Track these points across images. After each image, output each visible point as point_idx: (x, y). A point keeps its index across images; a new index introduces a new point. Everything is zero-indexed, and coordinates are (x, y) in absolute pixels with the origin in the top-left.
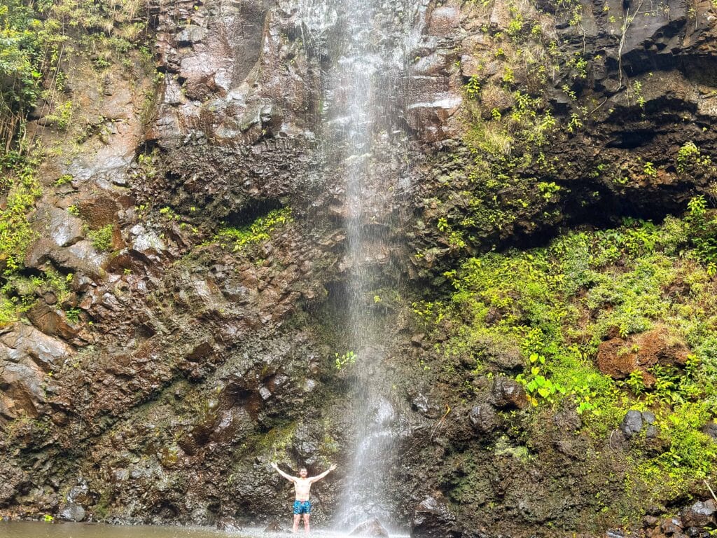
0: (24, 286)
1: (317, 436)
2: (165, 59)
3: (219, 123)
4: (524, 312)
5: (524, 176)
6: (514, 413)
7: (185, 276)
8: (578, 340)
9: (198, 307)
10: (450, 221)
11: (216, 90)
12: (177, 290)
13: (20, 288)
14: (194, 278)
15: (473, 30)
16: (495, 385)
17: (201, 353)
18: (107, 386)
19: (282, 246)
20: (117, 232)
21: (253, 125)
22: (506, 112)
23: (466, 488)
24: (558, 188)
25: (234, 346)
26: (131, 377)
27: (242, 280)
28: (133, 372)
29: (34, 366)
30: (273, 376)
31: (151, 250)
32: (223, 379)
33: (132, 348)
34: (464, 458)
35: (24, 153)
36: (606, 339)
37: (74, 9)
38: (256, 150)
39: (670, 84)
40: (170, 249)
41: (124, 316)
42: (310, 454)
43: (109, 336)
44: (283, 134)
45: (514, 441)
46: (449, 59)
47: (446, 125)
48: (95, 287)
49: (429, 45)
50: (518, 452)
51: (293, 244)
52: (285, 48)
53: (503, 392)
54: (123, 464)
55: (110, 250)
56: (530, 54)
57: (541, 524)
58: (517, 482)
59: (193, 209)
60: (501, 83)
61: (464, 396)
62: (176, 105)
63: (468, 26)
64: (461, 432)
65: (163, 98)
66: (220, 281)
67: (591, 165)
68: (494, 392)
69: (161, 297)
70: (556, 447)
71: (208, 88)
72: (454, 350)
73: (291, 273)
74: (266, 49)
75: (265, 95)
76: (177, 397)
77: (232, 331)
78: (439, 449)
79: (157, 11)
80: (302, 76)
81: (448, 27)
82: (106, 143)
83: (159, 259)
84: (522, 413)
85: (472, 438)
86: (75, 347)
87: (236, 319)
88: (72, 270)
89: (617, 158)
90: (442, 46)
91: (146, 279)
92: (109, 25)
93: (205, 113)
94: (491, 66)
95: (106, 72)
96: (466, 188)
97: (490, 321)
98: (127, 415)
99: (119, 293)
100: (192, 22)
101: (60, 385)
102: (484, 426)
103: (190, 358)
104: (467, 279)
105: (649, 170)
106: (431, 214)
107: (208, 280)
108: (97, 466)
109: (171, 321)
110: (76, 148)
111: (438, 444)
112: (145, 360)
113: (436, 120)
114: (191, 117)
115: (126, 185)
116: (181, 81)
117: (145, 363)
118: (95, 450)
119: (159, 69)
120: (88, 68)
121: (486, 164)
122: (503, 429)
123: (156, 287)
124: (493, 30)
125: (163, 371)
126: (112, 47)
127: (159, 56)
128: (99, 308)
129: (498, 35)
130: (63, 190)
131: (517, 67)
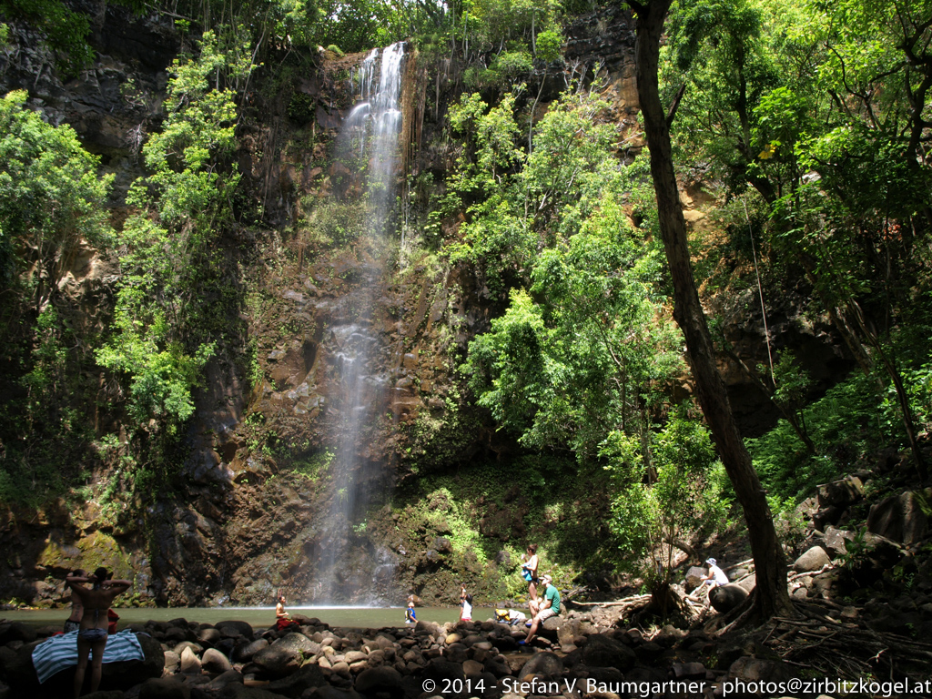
3: (294, 405)
7: (278, 485)
9: (286, 502)
11: (290, 385)
14: (282, 486)
16: (437, 541)
17: (289, 527)
21: (314, 408)
25: (306, 523)
26: (251, 539)
28: (251, 536)
29: (200, 534)
31: (259, 471)
32: (303, 540)
33: (250, 524)
34: (424, 576)
40: (268, 470)
41: (245, 506)
44: (329, 413)
45: (447, 567)
47: (412, 413)
48: (229, 491)
49: (404, 372)
54: (250, 584)
62: (270, 394)
64: (422, 564)
65: (262, 389)
66: (297, 488)
68: (437, 544)
71: (286, 384)
72: (414, 523)
74: (319, 367)
75: (319, 390)
76: (276, 550)
78: (412, 572)
83: (262, 476)
85: (428, 566)
91: (256, 487)
93: (286, 398)
98: (249, 559)
100: (277, 349)
102: (434, 561)
103: (282, 529)
107: (290, 488)
111: (411, 569)
113: (407, 411)
114: (277, 401)
116: (272, 380)
118: (233, 577)
122: (442, 561)
125: (267, 535)
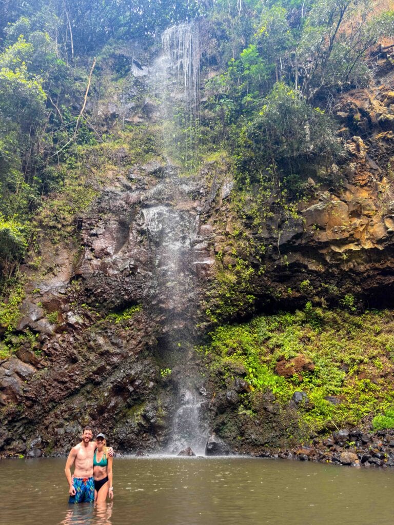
0: (15, 340)
1: (156, 409)
2: (85, 241)
3: (110, 268)
4: (243, 350)
5: (241, 292)
6: (245, 395)
7: (93, 335)
8: (266, 362)
9: (99, 349)
10: (211, 311)
11: (108, 254)
12: (89, 341)
13: (13, 340)
14: (97, 335)
15: (219, 234)
16: (236, 382)
17: (100, 371)
18: (54, 387)
19: (138, 322)
20: (60, 315)
21: (125, 269)
22: (234, 266)
23: (226, 430)
24: (254, 297)
25: (116, 367)
26: (66, 382)
27: (119, 336)
28: (66, 380)
29: (17, 379)
30: (135, 380)
31: (77, 323)
32: (112, 383)
33: (66, 369)
34: (224, 416)
35: (17, 279)
36: (278, 361)
37: (45, 218)
38: (127, 279)
39: (297, 257)
40: (86, 322)
41: (63, 353)
42: (153, 418)
43: (55, 363)
44: (139, 273)
45: (247, 407)
46: (209, 245)
47: (209, 270)
48: (49, 340)
49: (201, 239)
50: (249, 412)
51: (143, 320)
52: (139, 238)
53: (240, 385)
54: (61, 426)
55: (57, 323)
56: (242, 243)
57: (262, 445)
58: (249, 426)
59: (97, 304)
60: (231, 255)
61: (220, 388)
62: (90, 260)
63: (216, 232)
64: (223, 404)
65: (84, 257)
66: (109, 337)
67: (267, 289)
68: (236, 385)
69: (81, 344)
70: (265, 409)
71: (104, 253)
72: (215, 367)
73: (142, 333)
74: (131, 238)
75: (130, 257)
76: (88, 392)
77: (115, 359)
78: (213, 412)
79: (82, 221)
80: (147, 250)
81: (208, 232)
82: (55, 276)
83: (80, 327)
84: (249, 394)
85: (228, 407)
86: (38, 369)
87: (116, 354)
88: (39, 332)
89: (277, 286)
90: (206, 239)
91: (74, 336)
92: (60, 226)
93: (103, 263)
94: (226, 248)
95: (57, 245)
96: (217, 297)
97: (229, 354)
98: (63, 401)
99: (61, 343)
100: (97, 226)
101: (30, 387)
102: (233, 401)
103: (95, 373)
104: (218, 336)
105: (290, 291)
106: (203, 307)
107: (104, 336)
108: (47, 428)
109: (86, 356)
110: (42, 277)
111: (213, 410)
112: (73, 374)
113: (204, 269)
114: (97, 265)
115: (65, 294)
116: (92, 250)
117: (73, 376)
118: (46, 419)
119: (82, 245)
120: (48, 243)
121: (226, 287)
122: (241, 402)
123: (78, 340)
124: (227, 234)
125: (81, 379)
126: (61, 235)
127: (83, 239)
128: (51, 350)
129: (229, 236)
130: (36, 296)
131: (237, 248)
